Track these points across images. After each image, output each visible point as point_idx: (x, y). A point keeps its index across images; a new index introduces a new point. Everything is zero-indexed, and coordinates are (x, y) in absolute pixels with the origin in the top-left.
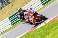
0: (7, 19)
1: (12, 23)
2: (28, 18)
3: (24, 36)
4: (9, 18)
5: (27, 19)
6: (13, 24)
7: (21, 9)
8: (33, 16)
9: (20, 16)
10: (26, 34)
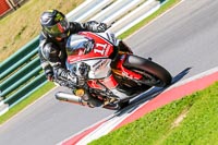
2: (85, 69)
5: (78, 73)
7: (57, 12)
8: (110, 61)
9: (47, 49)
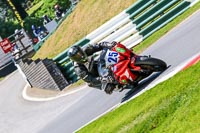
0: (123, 17)
1: (139, 29)
3: (179, 74)
4: (130, 12)
6: (144, 34)
10: (186, 69)
